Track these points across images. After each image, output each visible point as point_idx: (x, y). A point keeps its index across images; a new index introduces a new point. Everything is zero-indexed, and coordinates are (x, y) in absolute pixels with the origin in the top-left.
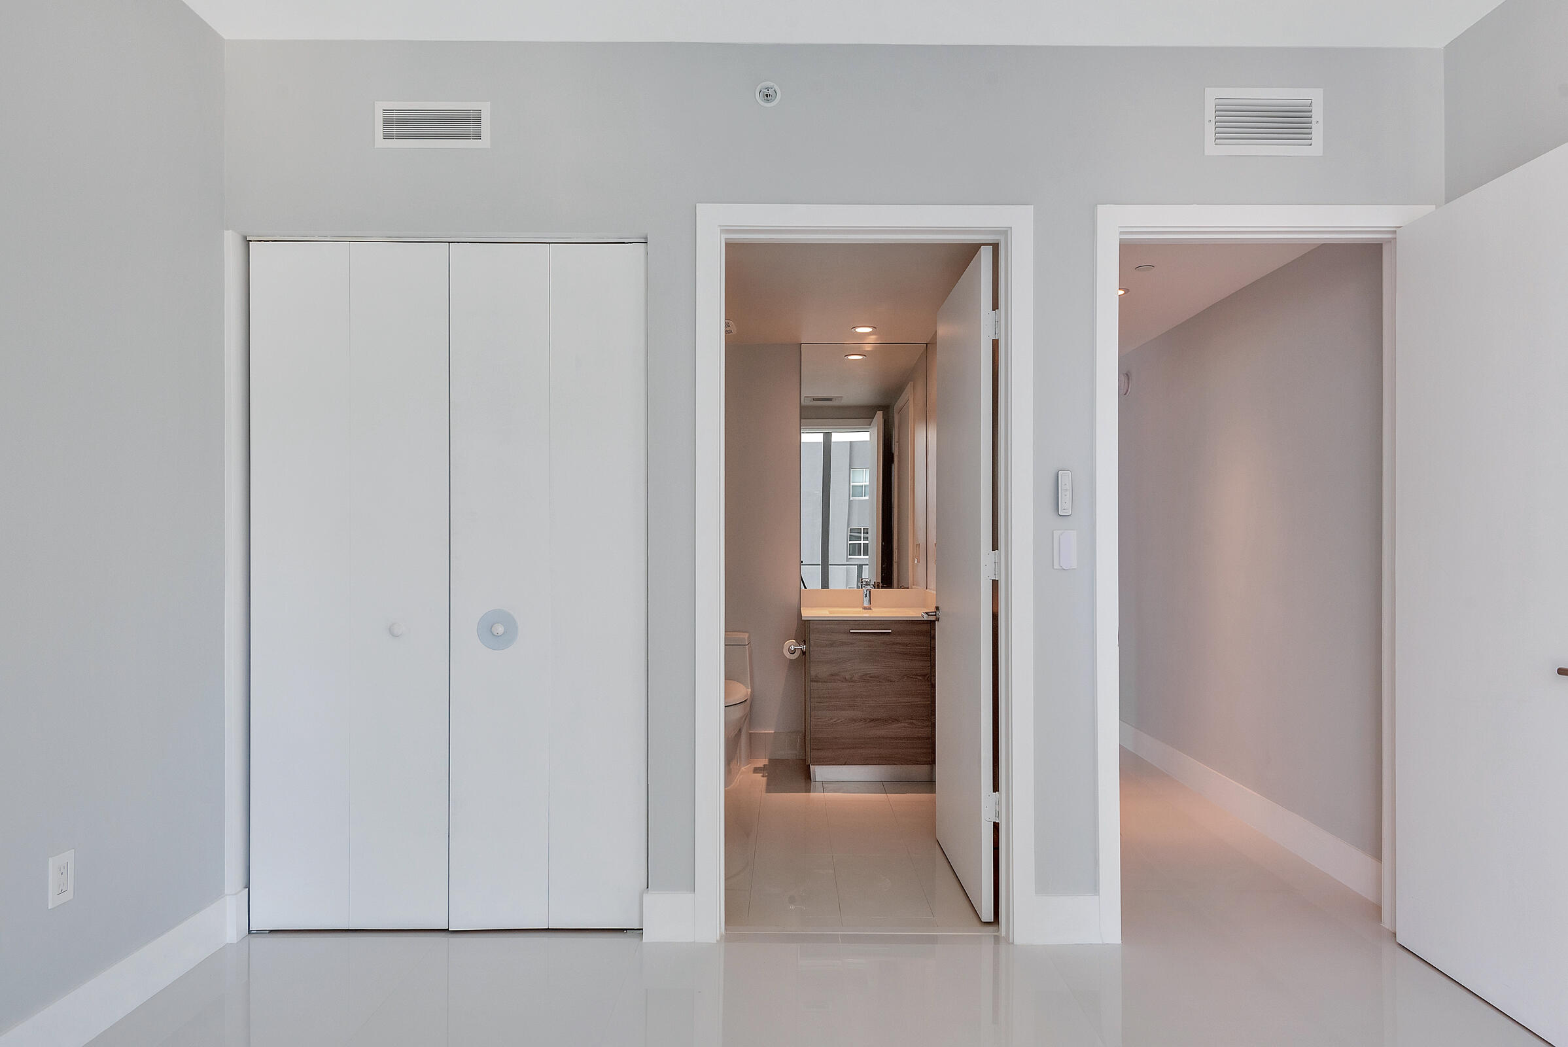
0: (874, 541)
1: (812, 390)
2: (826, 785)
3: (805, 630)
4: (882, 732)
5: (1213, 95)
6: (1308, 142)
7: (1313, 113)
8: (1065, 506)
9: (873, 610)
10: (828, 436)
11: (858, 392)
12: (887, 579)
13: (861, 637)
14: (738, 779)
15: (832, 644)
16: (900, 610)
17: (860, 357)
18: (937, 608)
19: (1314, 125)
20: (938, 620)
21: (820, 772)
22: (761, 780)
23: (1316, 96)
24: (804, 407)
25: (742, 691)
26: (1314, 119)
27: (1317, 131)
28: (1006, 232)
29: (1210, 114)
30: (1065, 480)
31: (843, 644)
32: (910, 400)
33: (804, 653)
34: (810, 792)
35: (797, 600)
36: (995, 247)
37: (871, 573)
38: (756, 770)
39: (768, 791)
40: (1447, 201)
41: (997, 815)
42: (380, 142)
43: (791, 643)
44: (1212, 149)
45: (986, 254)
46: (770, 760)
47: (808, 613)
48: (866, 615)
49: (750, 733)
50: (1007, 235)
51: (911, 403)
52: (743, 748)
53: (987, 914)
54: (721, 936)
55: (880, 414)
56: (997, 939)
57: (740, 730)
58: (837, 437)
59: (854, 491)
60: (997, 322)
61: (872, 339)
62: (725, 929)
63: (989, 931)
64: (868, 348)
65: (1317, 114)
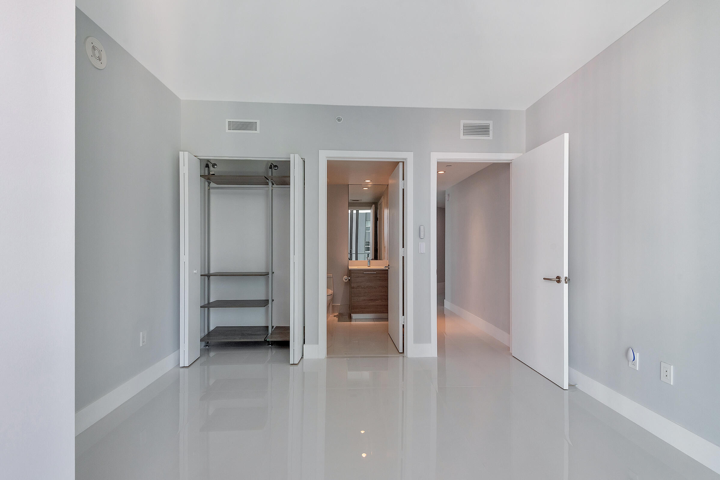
0: (371, 246)
1: (352, 198)
2: (356, 320)
3: (350, 273)
4: (373, 303)
5: (463, 122)
6: (489, 135)
7: (490, 128)
8: (422, 236)
9: (371, 267)
10: (357, 211)
11: (367, 198)
12: (376, 258)
13: (367, 275)
14: (329, 319)
15: (358, 277)
16: (379, 267)
17: (367, 189)
18: (389, 265)
19: (490, 131)
20: (389, 268)
21: (354, 316)
22: (336, 319)
23: (490, 123)
24: (350, 203)
25: (331, 292)
26: (490, 129)
27: (491, 132)
28: (406, 159)
29: (462, 127)
30: (422, 228)
31: (362, 277)
32: (383, 201)
33: (349, 280)
34: (351, 322)
35: (347, 264)
36: (403, 162)
37: (371, 256)
38: (335, 316)
39: (339, 321)
40: (526, 152)
41: (404, 322)
42: (227, 131)
43: (345, 277)
44: (462, 137)
45: (401, 164)
46: (339, 313)
47: (350, 268)
48: (369, 268)
49: (333, 305)
50: (406, 160)
51: (383, 202)
52: (331, 309)
53: (401, 351)
54: (326, 357)
55: (374, 205)
56: (403, 357)
57: (330, 304)
58: (360, 211)
59: (368, 229)
60: (404, 184)
61: (371, 183)
62: (327, 356)
63: (402, 355)
64: (370, 186)
65: (491, 128)
